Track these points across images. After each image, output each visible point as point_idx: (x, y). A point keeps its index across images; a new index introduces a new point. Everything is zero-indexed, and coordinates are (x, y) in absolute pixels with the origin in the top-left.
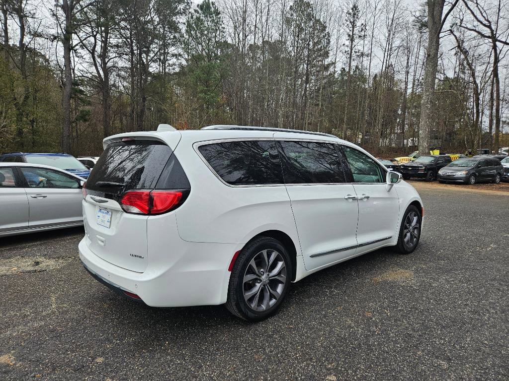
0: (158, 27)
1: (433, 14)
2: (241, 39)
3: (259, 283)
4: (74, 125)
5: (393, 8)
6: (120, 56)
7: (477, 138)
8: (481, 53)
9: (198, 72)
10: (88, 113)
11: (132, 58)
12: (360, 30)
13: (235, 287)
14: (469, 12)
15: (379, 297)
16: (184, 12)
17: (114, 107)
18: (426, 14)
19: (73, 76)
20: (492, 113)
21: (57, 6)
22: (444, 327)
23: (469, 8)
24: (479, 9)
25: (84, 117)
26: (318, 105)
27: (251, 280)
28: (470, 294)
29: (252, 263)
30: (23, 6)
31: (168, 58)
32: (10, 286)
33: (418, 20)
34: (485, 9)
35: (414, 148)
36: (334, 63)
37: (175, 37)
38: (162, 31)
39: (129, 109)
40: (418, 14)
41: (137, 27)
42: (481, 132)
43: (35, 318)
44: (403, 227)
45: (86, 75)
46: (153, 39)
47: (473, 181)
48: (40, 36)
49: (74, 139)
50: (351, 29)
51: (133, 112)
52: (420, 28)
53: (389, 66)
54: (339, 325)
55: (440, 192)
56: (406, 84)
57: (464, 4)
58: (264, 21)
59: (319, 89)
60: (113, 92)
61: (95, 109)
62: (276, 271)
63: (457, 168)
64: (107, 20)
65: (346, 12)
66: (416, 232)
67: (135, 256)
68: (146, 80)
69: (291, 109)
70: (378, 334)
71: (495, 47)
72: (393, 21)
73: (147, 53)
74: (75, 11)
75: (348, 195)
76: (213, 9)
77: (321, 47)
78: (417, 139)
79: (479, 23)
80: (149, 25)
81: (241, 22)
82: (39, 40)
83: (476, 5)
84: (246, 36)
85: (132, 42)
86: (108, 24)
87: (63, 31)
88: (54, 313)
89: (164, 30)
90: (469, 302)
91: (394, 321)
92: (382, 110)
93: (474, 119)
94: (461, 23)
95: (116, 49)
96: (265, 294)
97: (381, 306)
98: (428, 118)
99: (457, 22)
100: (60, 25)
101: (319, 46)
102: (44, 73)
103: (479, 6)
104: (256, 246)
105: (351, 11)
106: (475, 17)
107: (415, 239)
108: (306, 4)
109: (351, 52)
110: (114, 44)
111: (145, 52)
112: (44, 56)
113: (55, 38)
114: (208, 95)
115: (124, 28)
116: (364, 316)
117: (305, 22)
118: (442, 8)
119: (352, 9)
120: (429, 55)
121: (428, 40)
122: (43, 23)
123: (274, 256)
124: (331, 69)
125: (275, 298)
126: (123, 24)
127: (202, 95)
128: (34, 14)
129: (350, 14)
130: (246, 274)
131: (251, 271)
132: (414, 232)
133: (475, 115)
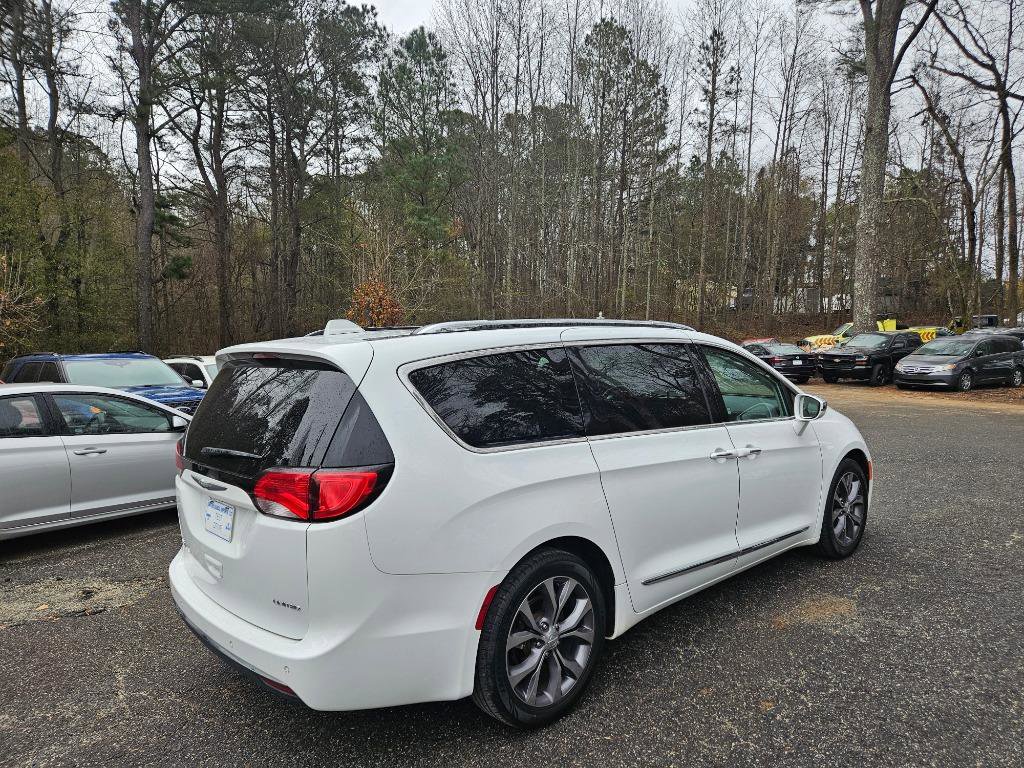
0: (323, 86)
1: (876, 48)
2: (489, 106)
3: (539, 647)
4: (160, 284)
5: (793, 34)
6: (248, 145)
7: (973, 293)
8: (975, 120)
9: (404, 174)
10: (187, 262)
11: (273, 149)
12: (729, 79)
13: (490, 661)
14: (948, 37)
15: (788, 664)
16: (374, 55)
17: (239, 246)
18: (862, 46)
19: (155, 187)
20: (1001, 241)
21: (121, 48)
22: (925, 734)
23: (948, 31)
24: (970, 32)
25: (179, 270)
26: (647, 232)
27: (524, 643)
28: (975, 652)
29: (524, 607)
30: (54, 52)
31: (344, 146)
32: (33, 651)
33: (846, 59)
34: (982, 31)
35: (844, 316)
36: (676, 148)
37: (356, 105)
38: (330, 92)
39: (268, 250)
40: (845, 46)
41: (281, 88)
42: (980, 280)
43: (84, 726)
44: (831, 506)
45: (182, 185)
46: (313, 109)
47: (967, 383)
48: (89, 110)
49: (160, 314)
50: (710, 78)
51: (276, 256)
52: (850, 75)
53: (788, 152)
54: (707, 733)
55: (900, 410)
56: (825, 185)
57: (939, 23)
58: (533, 67)
59: (647, 200)
60: (237, 218)
61: (201, 253)
62: (572, 620)
63: (933, 358)
64: (220, 74)
65: (699, 44)
66: (857, 512)
67: (284, 604)
68: (300, 193)
69: (592, 243)
70: (790, 754)
71: (1004, 109)
72: (794, 61)
73: (302, 138)
74: (158, 58)
75: (718, 450)
76: (430, 48)
77: (651, 115)
78: (849, 297)
79: (970, 61)
80: (305, 81)
81: (489, 70)
82: (88, 119)
83: (963, 24)
84: (498, 99)
85: (272, 117)
86: (223, 83)
87: (135, 99)
88: (122, 711)
89: (335, 91)
90: (974, 673)
91: (823, 722)
92: (777, 240)
93: (963, 252)
94: (934, 62)
95: (241, 132)
96: (552, 669)
97: (792, 687)
98: (873, 257)
99: (925, 60)
100: (128, 88)
101: (647, 115)
102: (98, 184)
103: (969, 26)
104: (531, 572)
105: (709, 42)
106: (962, 48)
107: (856, 528)
108: (619, 30)
109: (711, 126)
110: (236, 121)
111: (297, 136)
112: (97, 150)
113: (119, 113)
114: (425, 220)
115: (256, 89)
116: (758, 710)
117: (616, 67)
118: (895, 33)
119: (712, 38)
120: (870, 130)
121: (866, 98)
122: (95, 84)
123: (568, 588)
124: (672, 160)
125: (573, 677)
126: (253, 81)
127: (413, 221)
128: (77, 67)
129: (707, 48)
130: (513, 632)
131: (522, 624)
132: (852, 513)
133: (967, 245)
